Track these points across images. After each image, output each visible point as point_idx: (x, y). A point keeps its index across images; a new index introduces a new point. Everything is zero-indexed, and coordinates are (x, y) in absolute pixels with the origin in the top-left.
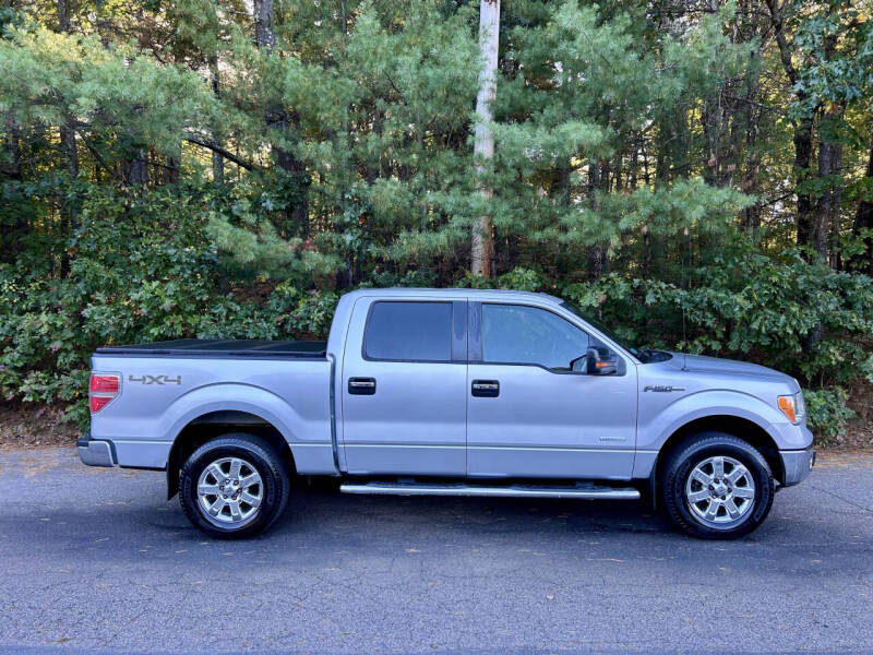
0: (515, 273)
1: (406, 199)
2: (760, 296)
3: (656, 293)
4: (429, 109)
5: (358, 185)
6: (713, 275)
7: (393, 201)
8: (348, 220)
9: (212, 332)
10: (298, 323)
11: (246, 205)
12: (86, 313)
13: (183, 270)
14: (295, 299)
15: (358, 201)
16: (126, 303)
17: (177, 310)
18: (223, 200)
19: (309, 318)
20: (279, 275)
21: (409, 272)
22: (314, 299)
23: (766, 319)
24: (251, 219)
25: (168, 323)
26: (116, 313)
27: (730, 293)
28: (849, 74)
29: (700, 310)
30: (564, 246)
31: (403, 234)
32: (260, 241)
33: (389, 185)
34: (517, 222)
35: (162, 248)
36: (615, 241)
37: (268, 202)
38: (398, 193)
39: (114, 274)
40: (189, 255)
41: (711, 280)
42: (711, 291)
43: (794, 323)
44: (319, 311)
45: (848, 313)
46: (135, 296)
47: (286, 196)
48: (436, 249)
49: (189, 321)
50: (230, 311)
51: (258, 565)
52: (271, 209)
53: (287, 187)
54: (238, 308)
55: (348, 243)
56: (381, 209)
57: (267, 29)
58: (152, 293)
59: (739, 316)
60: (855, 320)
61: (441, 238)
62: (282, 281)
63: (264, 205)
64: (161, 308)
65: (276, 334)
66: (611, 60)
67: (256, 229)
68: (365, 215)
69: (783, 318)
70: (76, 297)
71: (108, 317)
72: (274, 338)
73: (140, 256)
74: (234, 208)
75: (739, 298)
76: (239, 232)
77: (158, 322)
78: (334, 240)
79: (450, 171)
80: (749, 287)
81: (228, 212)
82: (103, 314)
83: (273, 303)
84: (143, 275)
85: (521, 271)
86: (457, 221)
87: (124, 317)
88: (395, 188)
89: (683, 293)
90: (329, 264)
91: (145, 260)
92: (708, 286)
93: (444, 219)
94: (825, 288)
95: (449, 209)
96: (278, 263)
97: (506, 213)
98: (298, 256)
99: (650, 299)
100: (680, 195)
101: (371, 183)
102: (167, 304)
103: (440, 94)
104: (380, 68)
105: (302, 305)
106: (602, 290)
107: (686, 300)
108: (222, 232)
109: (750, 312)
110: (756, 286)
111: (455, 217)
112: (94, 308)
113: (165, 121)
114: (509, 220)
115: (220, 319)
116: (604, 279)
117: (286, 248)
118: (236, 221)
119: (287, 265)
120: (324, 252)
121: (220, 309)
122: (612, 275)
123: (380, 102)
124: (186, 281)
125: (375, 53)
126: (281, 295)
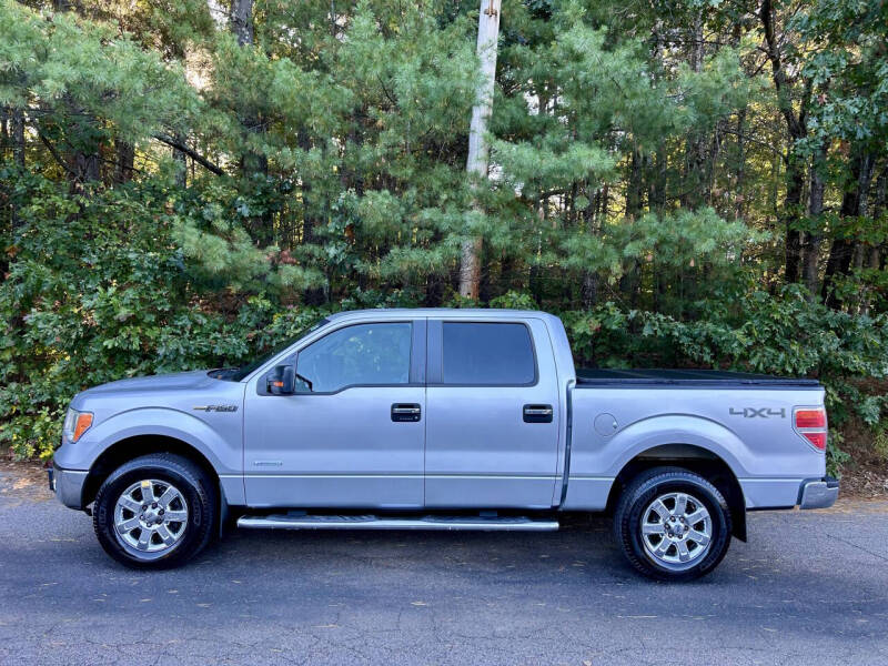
0: (507, 297)
1: (398, 214)
2: (760, 332)
3: (654, 325)
4: (427, 119)
5: (346, 196)
6: (713, 308)
7: (385, 215)
8: (332, 231)
9: (172, 346)
10: (272, 340)
11: (218, 209)
12: (29, 319)
13: (145, 277)
14: (269, 313)
15: (344, 212)
16: (76, 311)
17: (134, 320)
18: (193, 204)
19: (284, 335)
20: (252, 287)
21: (396, 291)
22: (291, 315)
23: (764, 356)
24: (222, 225)
25: (124, 335)
26: (64, 321)
27: (729, 328)
28: (864, 113)
29: (698, 343)
30: (564, 272)
31: (395, 250)
32: (232, 249)
33: (380, 197)
34: (515, 244)
35: (123, 252)
36: (617, 268)
37: (244, 207)
38: (390, 206)
39: (62, 278)
40: (153, 261)
41: (709, 314)
42: (710, 326)
43: (794, 361)
44: (296, 328)
45: (850, 354)
46: (87, 303)
47: (264, 201)
48: (429, 268)
49: (147, 333)
50: (195, 324)
51: (241, 620)
52: (246, 215)
53: (265, 192)
54: (205, 321)
55: (331, 256)
56: (370, 222)
57: (244, 29)
58: (108, 301)
59: (737, 352)
60: (856, 361)
61: (436, 257)
62: (256, 294)
63: (239, 209)
64: (115, 318)
65: (247, 351)
66: (622, 84)
67: (228, 236)
68: (351, 227)
69: (782, 356)
70: (13, 300)
71: (55, 326)
72: (243, 354)
73: (97, 260)
74: (206, 211)
75: (739, 334)
76: (210, 238)
77: (113, 333)
78: (317, 253)
79: (445, 186)
80: (749, 323)
81: (199, 216)
82: (50, 321)
83: (243, 317)
84: (99, 281)
85: (514, 295)
86: (451, 239)
87: (74, 326)
88: (387, 202)
89: (681, 326)
90: (308, 278)
91: (101, 264)
92: (707, 319)
93: (438, 237)
94: (826, 327)
95: (444, 227)
96: (252, 274)
97: (505, 234)
98: (275, 268)
99: (647, 331)
100: (688, 225)
101: (360, 194)
102: (123, 313)
103: (440, 105)
104: (374, 74)
105: (277, 319)
106: (597, 318)
107: (684, 334)
108: (189, 238)
109: (749, 349)
110: (756, 322)
111: (451, 235)
112: (39, 314)
113: (139, 112)
114: (507, 241)
115: (184, 332)
116: (599, 308)
117: (262, 258)
118: (206, 226)
119: (262, 277)
120: (304, 265)
121: (184, 321)
122: (608, 304)
123: (372, 111)
124: (147, 289)
125: (370, 58)
126: (253, 308)
